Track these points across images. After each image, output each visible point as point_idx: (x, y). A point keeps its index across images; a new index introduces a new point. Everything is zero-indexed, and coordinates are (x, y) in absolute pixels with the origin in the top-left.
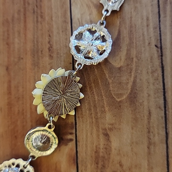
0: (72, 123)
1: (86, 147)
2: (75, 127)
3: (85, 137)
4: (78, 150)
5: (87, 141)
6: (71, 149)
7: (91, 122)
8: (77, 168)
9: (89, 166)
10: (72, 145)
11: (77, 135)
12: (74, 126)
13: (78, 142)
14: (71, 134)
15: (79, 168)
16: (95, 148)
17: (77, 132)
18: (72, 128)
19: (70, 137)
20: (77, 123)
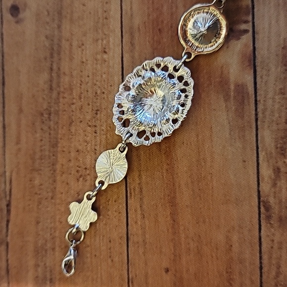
0: (248, 6)
1: (269, 41)
2: (251, 13)
3: (267, 26)
4: (256, 46)
5: (270, 32)
6: (246, 45)
7: (277, 4)
8: (254, 72)
9: (273, 69)
10: (247, 38)
11: (255, 24)
12: (251, 10)
13: (255, 35)
14: (246, 22)
15: (257, 73)
16: (282, 42)
17: (255, 19)
18: (248, 14)
19: (243, 27)
20: (255, 7)
